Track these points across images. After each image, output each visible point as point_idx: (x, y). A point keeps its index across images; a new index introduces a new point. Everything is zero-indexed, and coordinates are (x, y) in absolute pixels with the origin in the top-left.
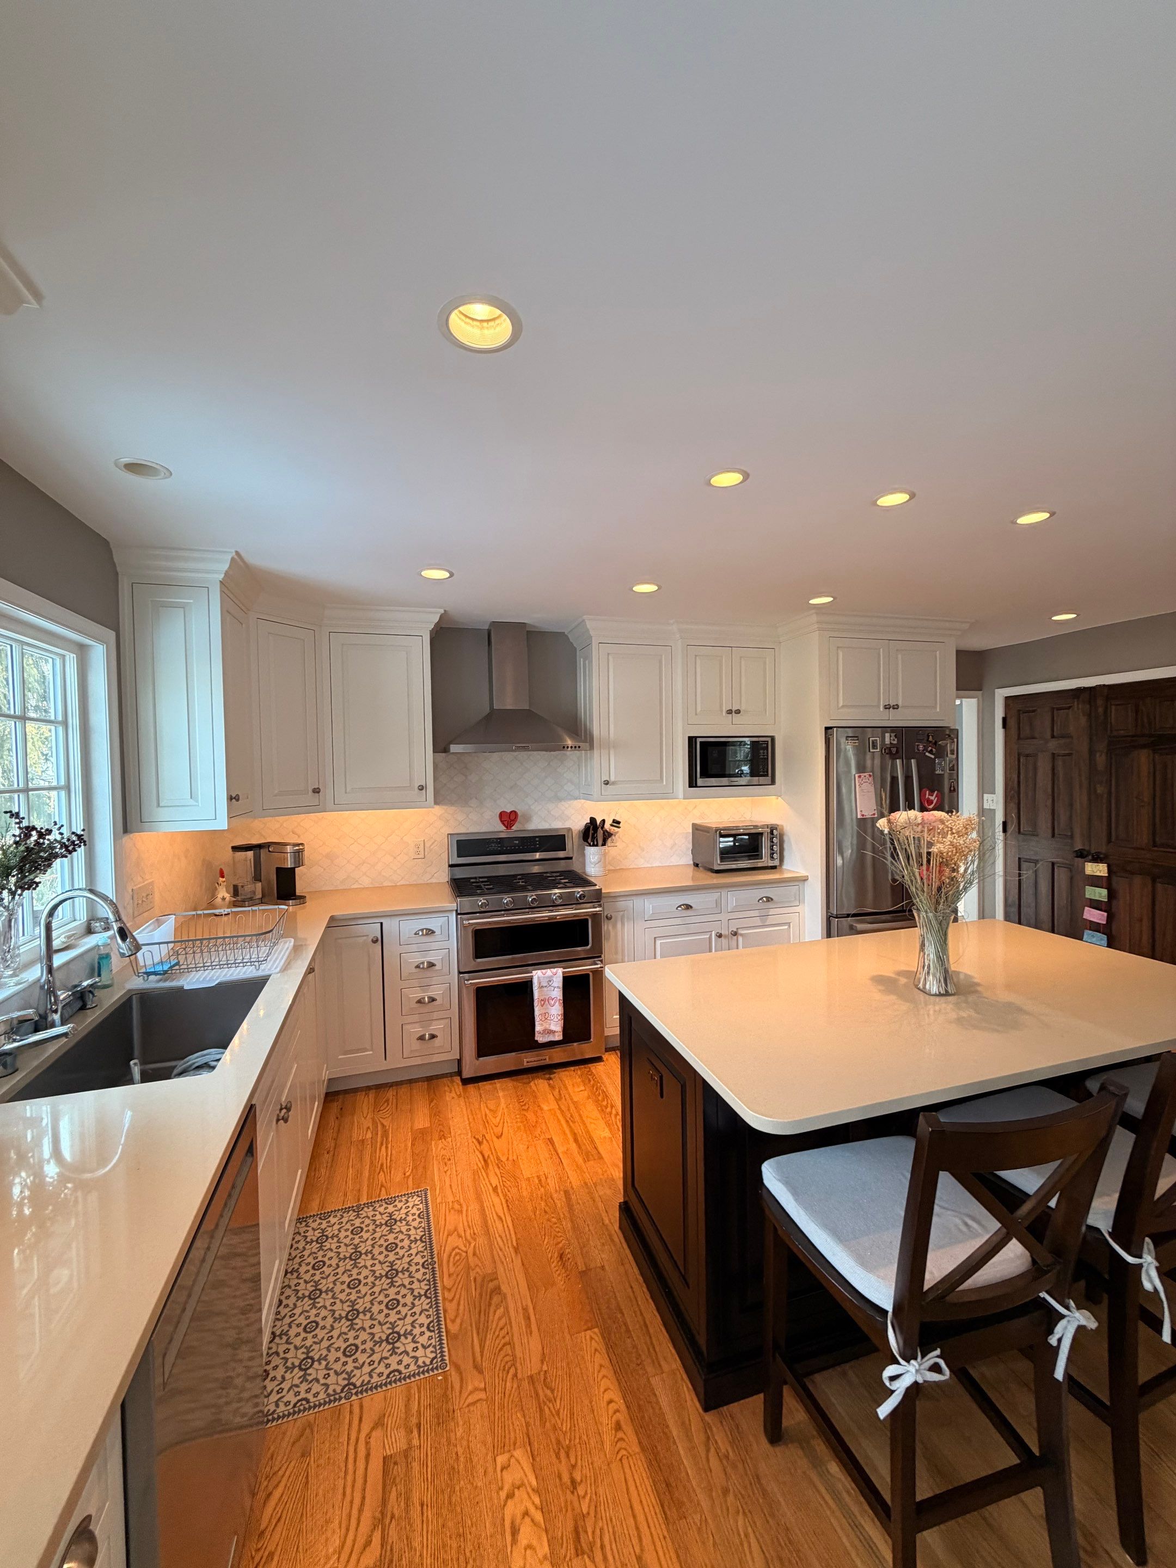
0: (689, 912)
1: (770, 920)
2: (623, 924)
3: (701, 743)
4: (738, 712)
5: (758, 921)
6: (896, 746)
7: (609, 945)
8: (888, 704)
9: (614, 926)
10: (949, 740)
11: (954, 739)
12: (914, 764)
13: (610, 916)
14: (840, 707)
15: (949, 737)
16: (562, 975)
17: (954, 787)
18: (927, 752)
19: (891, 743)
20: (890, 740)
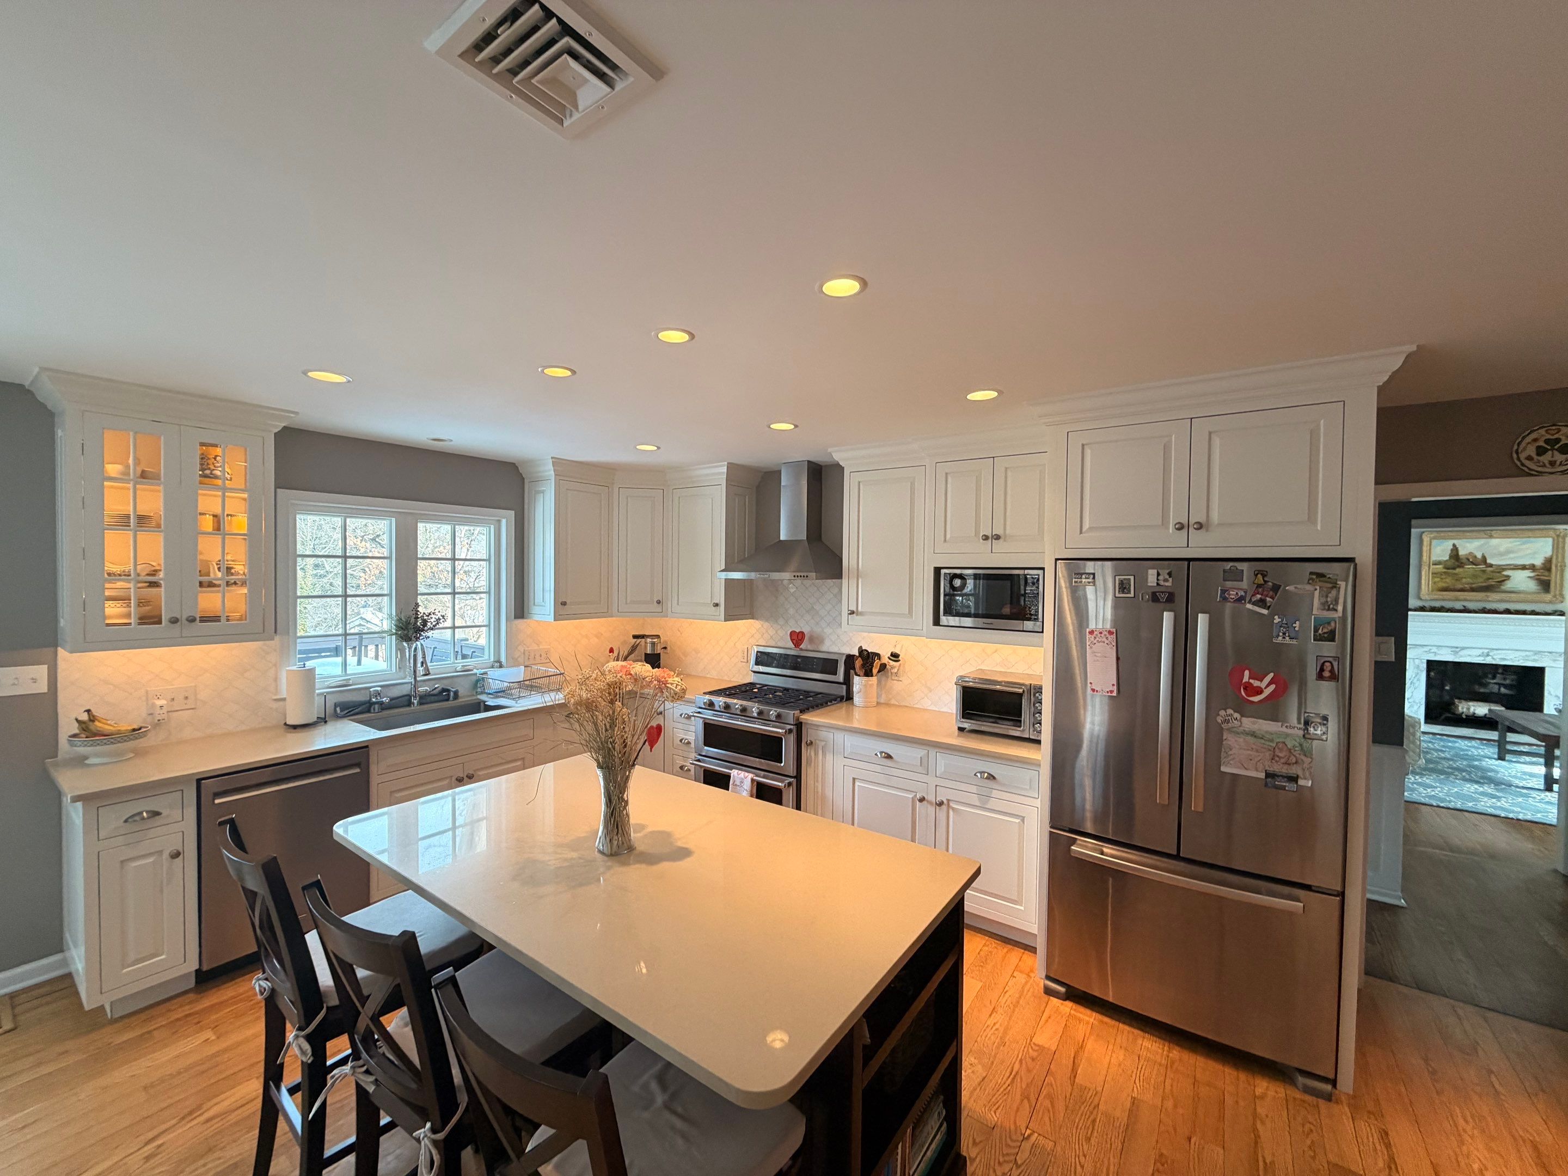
0: (888, 762)
1: (992, 804)
2: (824, 754)
3: (945, 574)
4: (998, 537)
5: (975, 800)
6: (1169, 590)
7: (811, 771)
8: (1185, 521)
9: (816, 754)
10: (1321, 584)
11: (1339, 582)
12: (1202, 621)
13: (811, 743)
14: (1084, 530)
15: (1321, 579)
16: (753, 780)
17: (1332, 671)
18: (1249, 602)
19: (1158, 584)
20: (1158, 580)
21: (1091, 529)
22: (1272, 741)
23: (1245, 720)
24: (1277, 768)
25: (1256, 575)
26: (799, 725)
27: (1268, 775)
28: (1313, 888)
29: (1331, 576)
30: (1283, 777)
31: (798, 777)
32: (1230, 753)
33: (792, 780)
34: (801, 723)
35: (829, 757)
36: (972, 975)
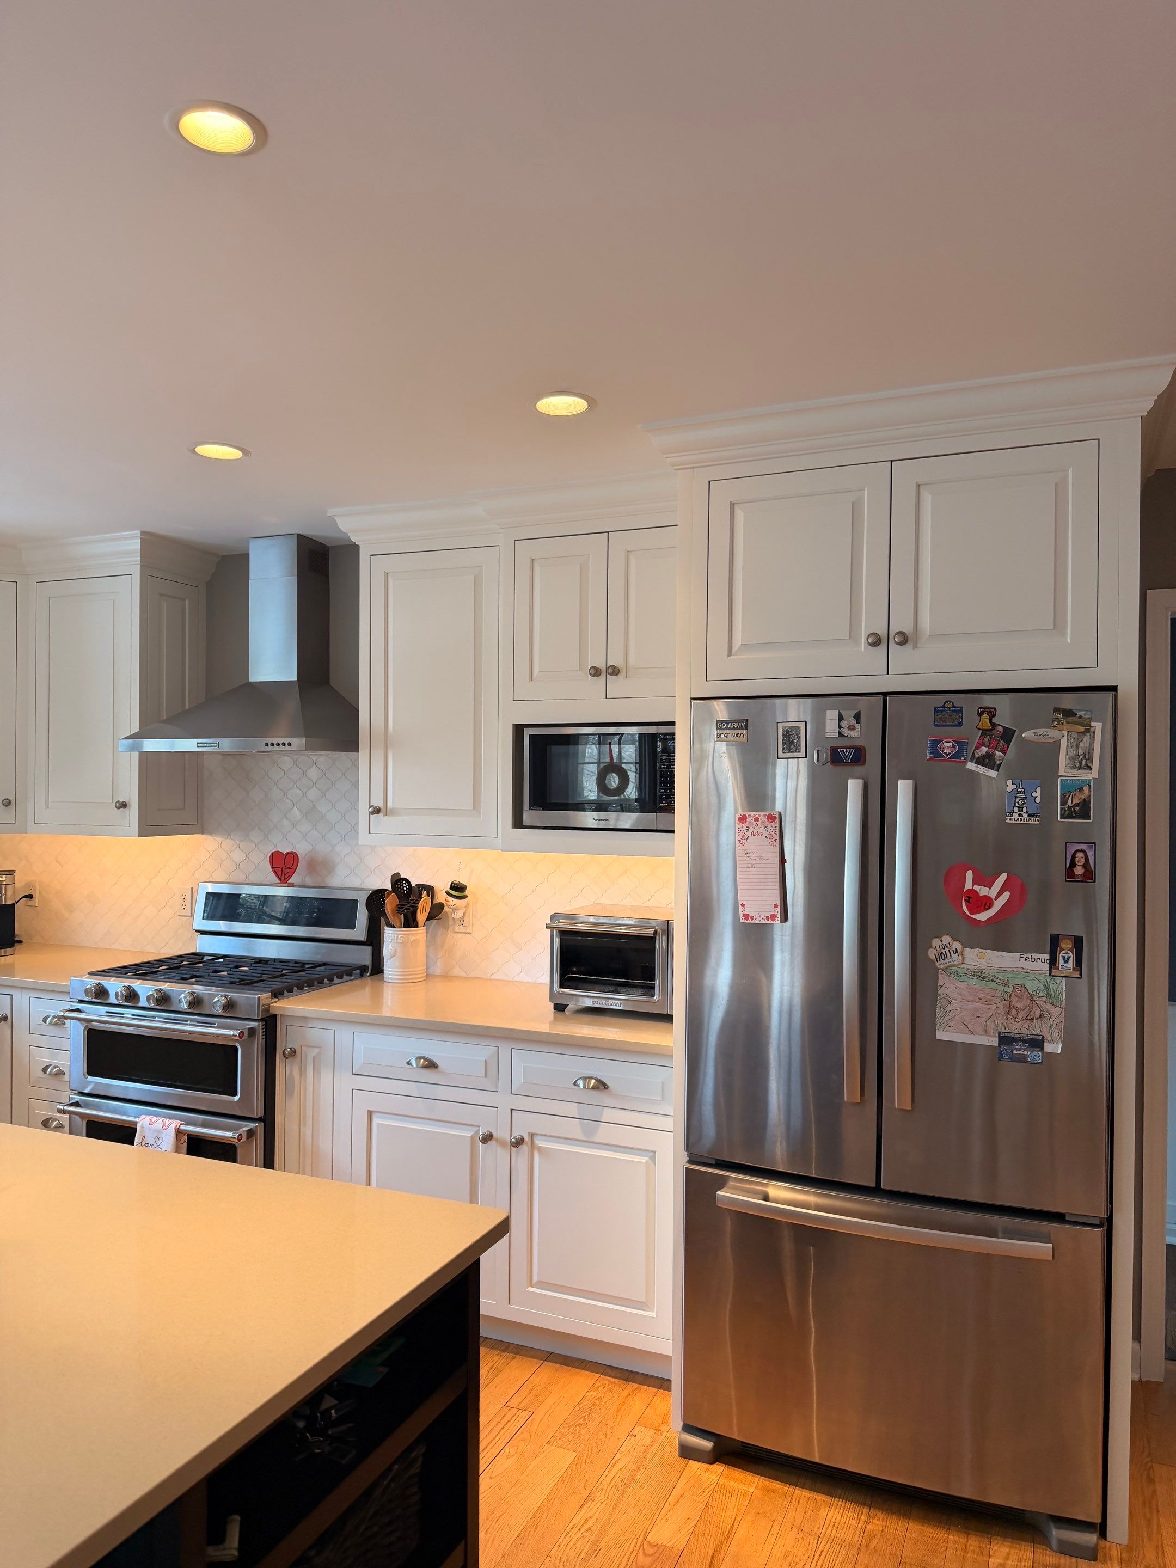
0: (428, 1075)
1: (604, 1133)
2: (316, 1070)
3: (532, 737)
4: (615, 671)
5: (574, 1128)
6: (858, 743)
7: (292, 1106)
8: (882, 631)
9: (302, 1071)
10: (1070, 727)
11: (1093, 724)
12: (904, 791)
13: (293, 1052)
14: (735, 649)
15: (1071, 719)
16: (179, 1132)
17: (1086, 866)
18: (971, 761)
19: (840, 735)
20: (840, 727)
21: (745, 646)
22: (1006, 984)
23: (969, 952)
24: (1016, 1028)
25: (980, 715)
26: (270, 1022)
27: (1005, 1040)
28: (1067, 1218)
29: (1082, 713)
30: (1024, 1042)
31: (268, 1119)
32: (949, 1008)
33: (252, 1125)
34: (275, 1016)
35: (326, 1077)
36: (560, 1442)
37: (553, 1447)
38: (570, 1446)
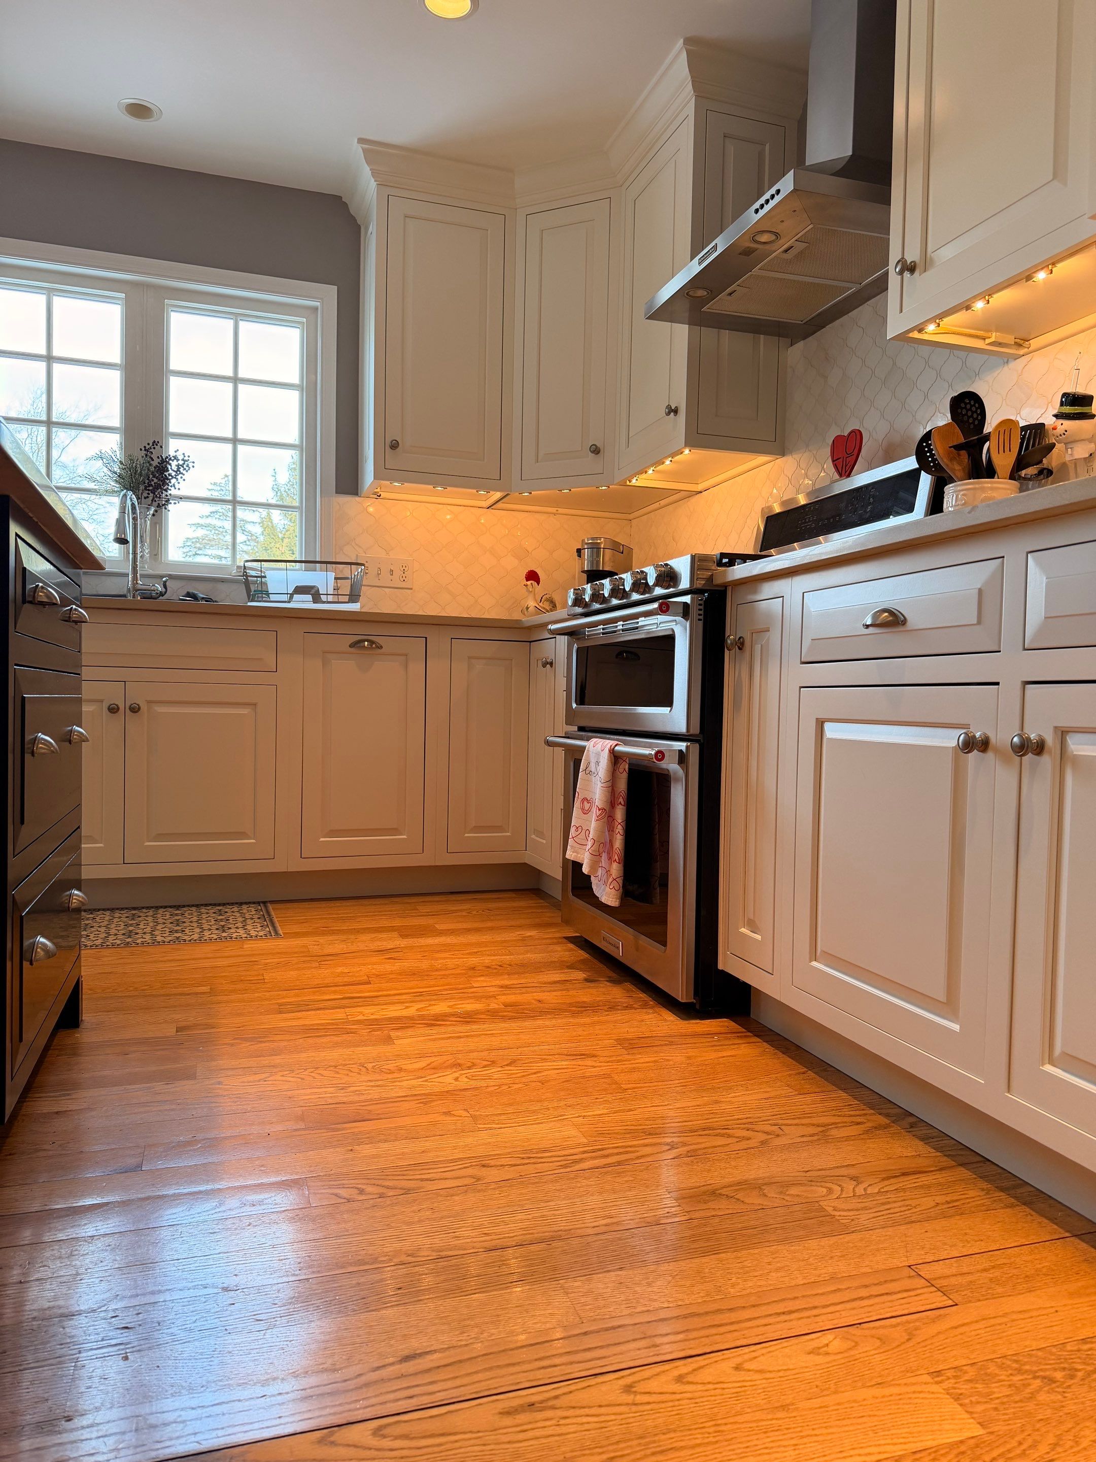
2: (764, 665)
13: (742, 643)
33: (685, 746)
34: (724, 591)
35: (773, 673)
36: (964, 1388)
37: (935, 1388)
38: (979, 1408)
